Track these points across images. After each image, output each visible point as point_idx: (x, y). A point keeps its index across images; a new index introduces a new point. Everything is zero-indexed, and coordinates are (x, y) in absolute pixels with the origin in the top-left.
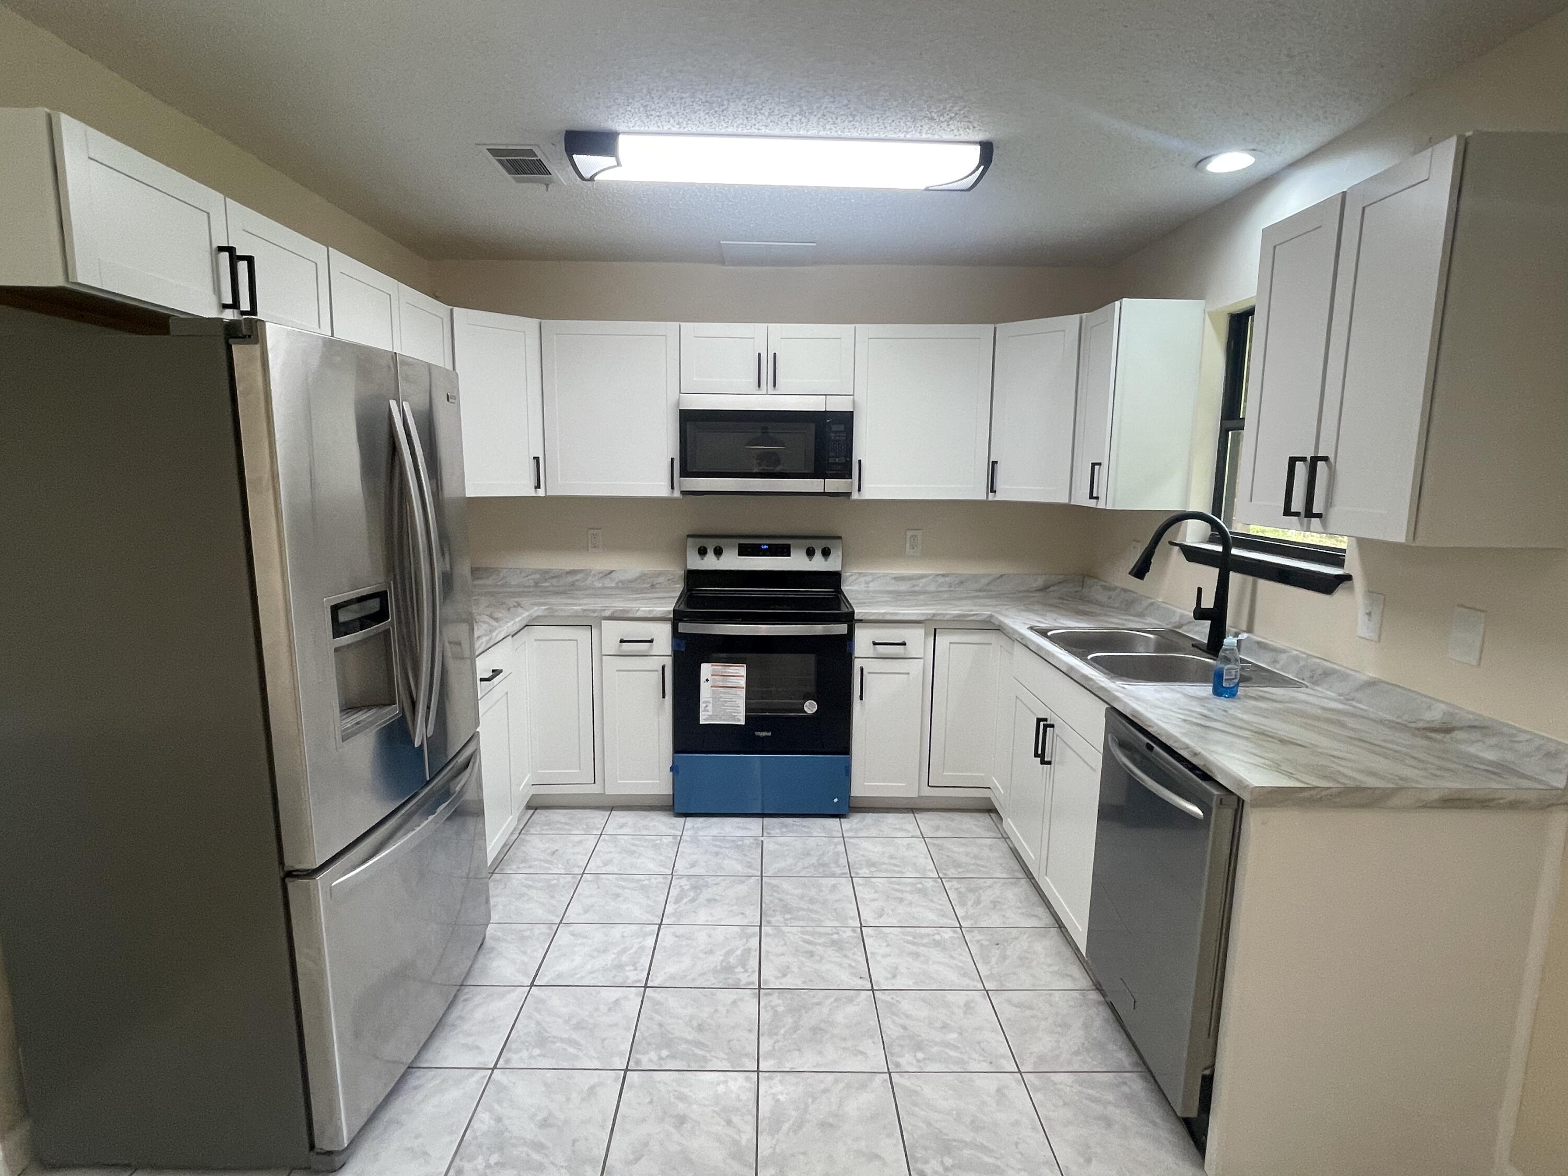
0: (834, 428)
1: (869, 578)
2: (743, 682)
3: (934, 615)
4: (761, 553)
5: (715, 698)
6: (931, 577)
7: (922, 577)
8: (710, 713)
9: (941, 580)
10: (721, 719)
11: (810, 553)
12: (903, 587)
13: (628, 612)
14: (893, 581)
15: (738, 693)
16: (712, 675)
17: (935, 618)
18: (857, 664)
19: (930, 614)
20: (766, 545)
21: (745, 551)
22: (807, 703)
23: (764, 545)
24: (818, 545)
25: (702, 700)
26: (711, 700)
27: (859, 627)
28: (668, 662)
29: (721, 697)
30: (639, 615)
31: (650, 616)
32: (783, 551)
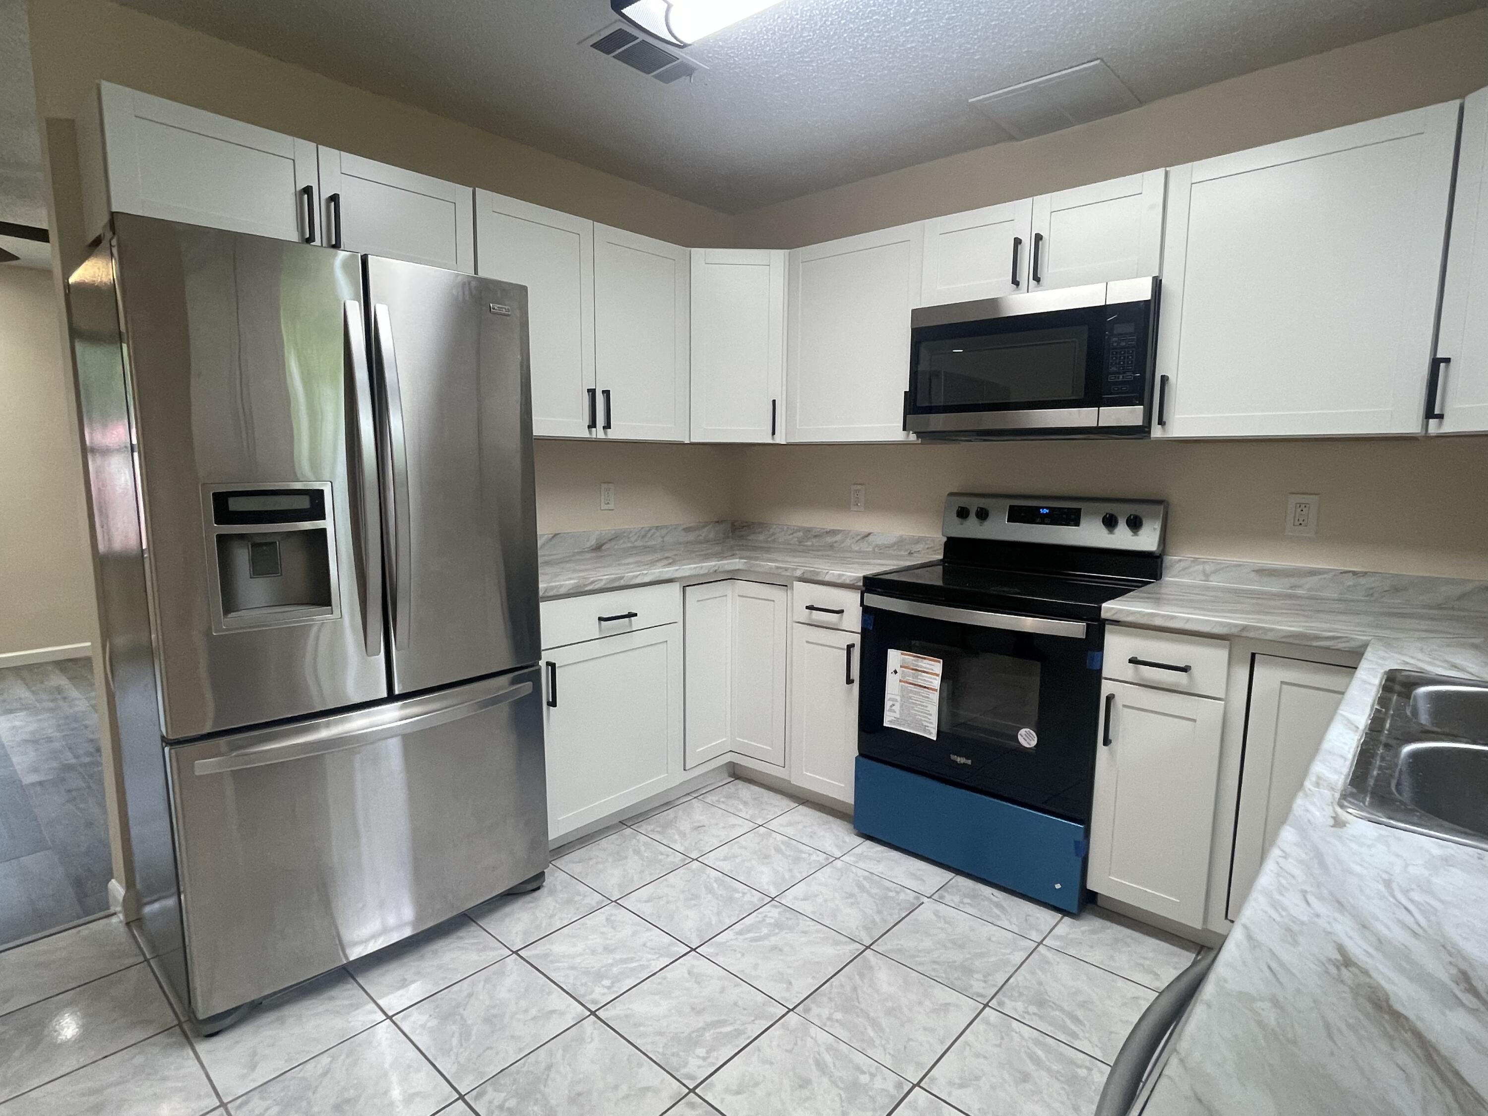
0: (1119, 329)
2: (936, 683)
3: (1245, 628)
4: (1038, 520)
5: (905, 697)
6: (1330, 575)
7: (1312, 573)
8: (897, 715)
9: (1350, 581)
10: (909, 726)
11: (1110, 522)
12: (1274, 586)
13: (818, 573)
14: (1253, 575)
15: (931, 696)
16: (901, 667)
17: (1245, 634)
18: (1106, 688)
19: (1236, 626)
20: (1047, 508)
21: (1019, 515)
22: (1023, 731)
23: (1043, 508)
24: (1123, 512)
25: (887, 697)
26: (899, 698)
27: (1112, 632)
28: (857, 639)
29: (910, 698)
30: (827, 578)
31: (839, 581)
32: (1071, 518)
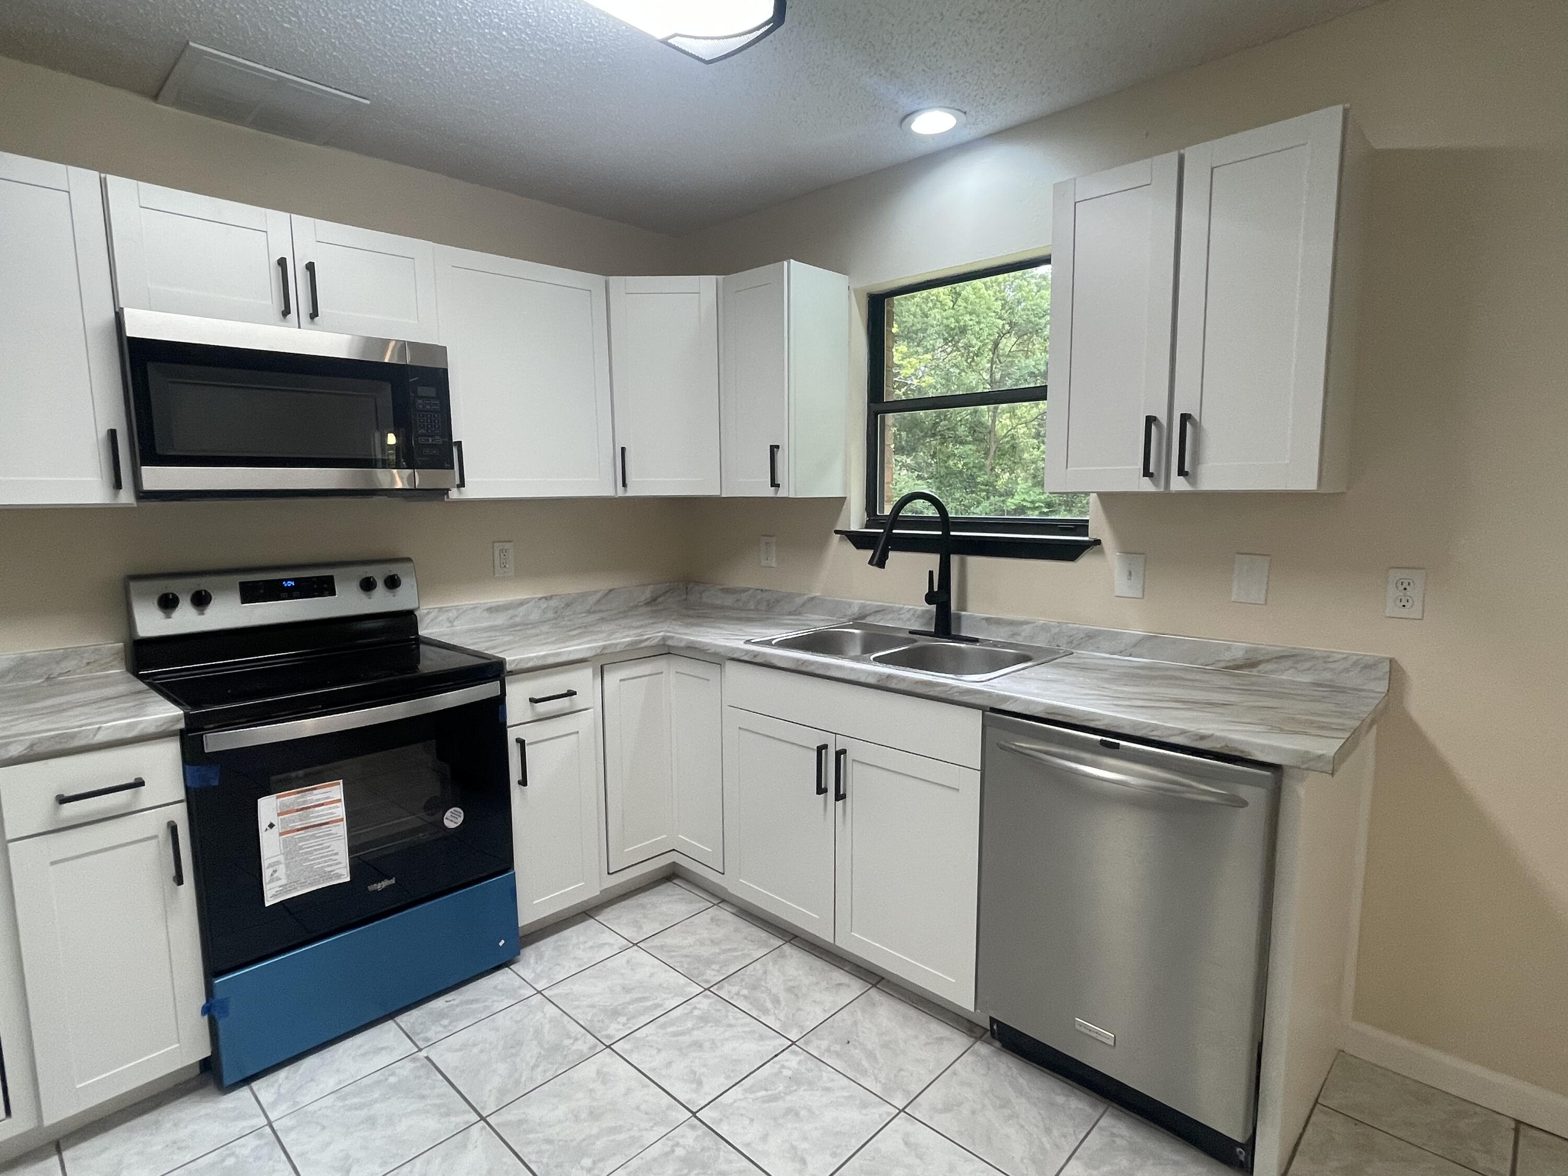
0: (422, 391)
1: (452, 614)
2: (340, 811)
3: (605, 647)
4: (283, 595)
5: (289, 853)
6: (531, 604)
7: (522, 603)
8: (283, 881)
9: (544, 605)
10: (303, 885)
11: (368, 585)
13: (73, 736)
15: (334, 830)
16: (279, 815)
17: (606, 651)
18: (512, 735)
19: (599, 647)
20: (291, 580)
21: (250, 593)
22: (448, 814)
23: (287, 580)
24: (378, 573)
25: (265, 863)
26: (281, 858)
27: (511, 682)
28: (179, 815)
29: (301, 848)
30: (101, 737)
31: (130, 735)
32: (324, 587)
